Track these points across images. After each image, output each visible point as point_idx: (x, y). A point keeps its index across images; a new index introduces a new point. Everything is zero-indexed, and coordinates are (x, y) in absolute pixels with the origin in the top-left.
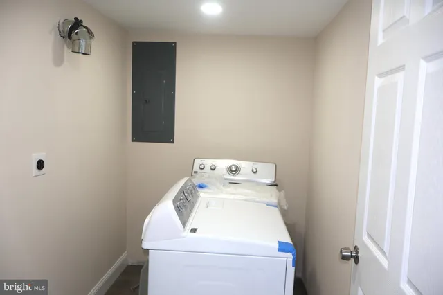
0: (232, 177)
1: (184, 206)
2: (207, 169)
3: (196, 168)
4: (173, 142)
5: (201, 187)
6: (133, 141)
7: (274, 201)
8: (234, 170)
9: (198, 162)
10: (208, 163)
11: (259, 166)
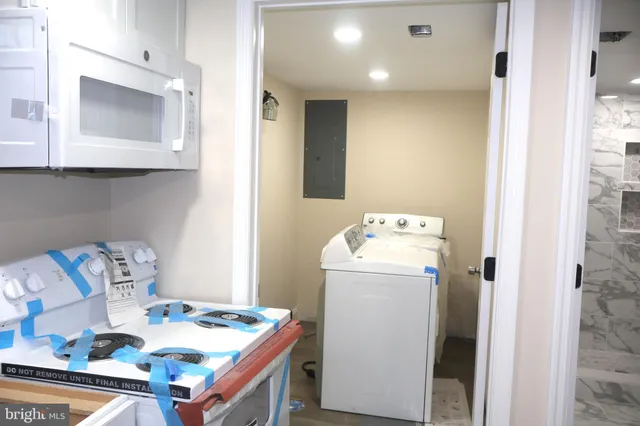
0: (399, 230)
1: (354, 241)
2: (377, 222)
3: (366, 222)
4: (343, 198)
5: (369, 236)
6: (304, 197)
7: (436, 247)
8: (403, 224)
9: (367, 217)
10: (377, 217)
11: (427, 220)
